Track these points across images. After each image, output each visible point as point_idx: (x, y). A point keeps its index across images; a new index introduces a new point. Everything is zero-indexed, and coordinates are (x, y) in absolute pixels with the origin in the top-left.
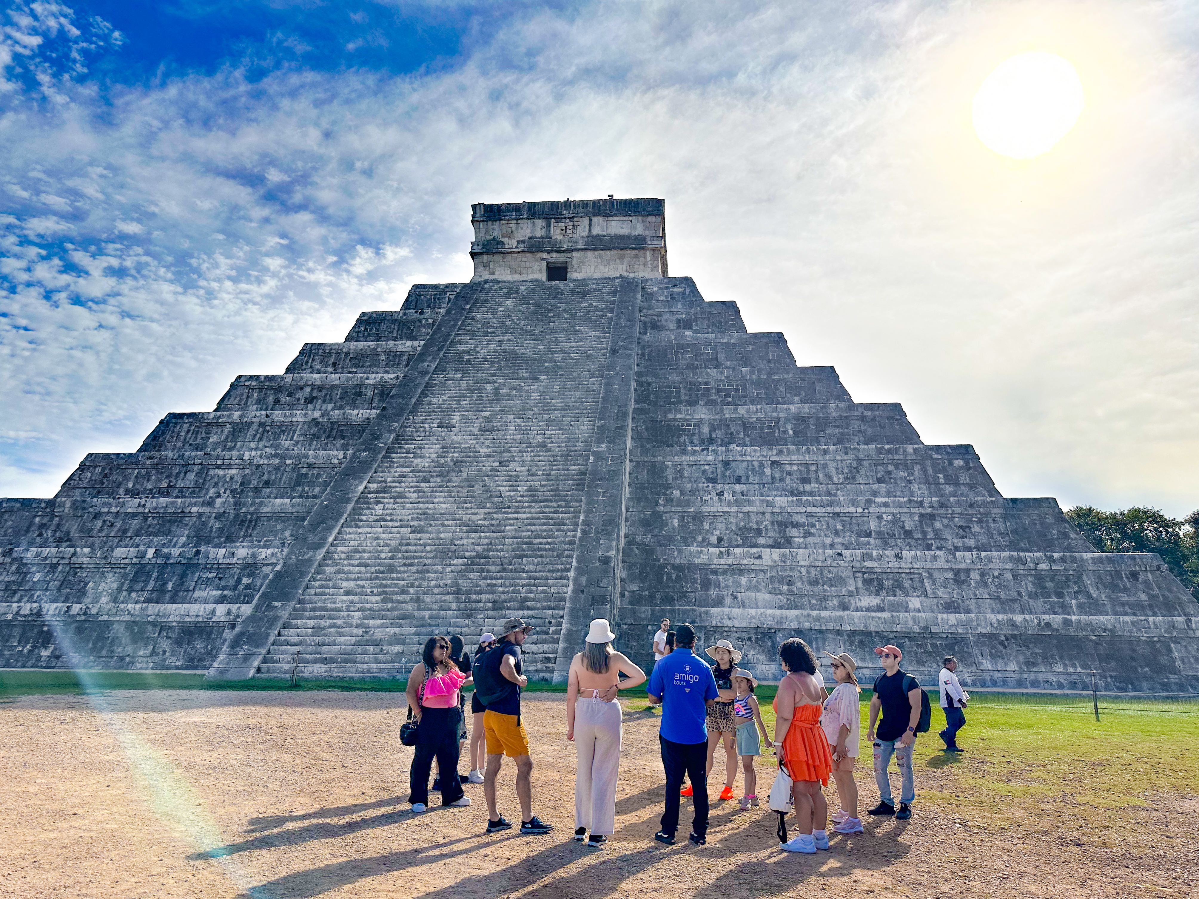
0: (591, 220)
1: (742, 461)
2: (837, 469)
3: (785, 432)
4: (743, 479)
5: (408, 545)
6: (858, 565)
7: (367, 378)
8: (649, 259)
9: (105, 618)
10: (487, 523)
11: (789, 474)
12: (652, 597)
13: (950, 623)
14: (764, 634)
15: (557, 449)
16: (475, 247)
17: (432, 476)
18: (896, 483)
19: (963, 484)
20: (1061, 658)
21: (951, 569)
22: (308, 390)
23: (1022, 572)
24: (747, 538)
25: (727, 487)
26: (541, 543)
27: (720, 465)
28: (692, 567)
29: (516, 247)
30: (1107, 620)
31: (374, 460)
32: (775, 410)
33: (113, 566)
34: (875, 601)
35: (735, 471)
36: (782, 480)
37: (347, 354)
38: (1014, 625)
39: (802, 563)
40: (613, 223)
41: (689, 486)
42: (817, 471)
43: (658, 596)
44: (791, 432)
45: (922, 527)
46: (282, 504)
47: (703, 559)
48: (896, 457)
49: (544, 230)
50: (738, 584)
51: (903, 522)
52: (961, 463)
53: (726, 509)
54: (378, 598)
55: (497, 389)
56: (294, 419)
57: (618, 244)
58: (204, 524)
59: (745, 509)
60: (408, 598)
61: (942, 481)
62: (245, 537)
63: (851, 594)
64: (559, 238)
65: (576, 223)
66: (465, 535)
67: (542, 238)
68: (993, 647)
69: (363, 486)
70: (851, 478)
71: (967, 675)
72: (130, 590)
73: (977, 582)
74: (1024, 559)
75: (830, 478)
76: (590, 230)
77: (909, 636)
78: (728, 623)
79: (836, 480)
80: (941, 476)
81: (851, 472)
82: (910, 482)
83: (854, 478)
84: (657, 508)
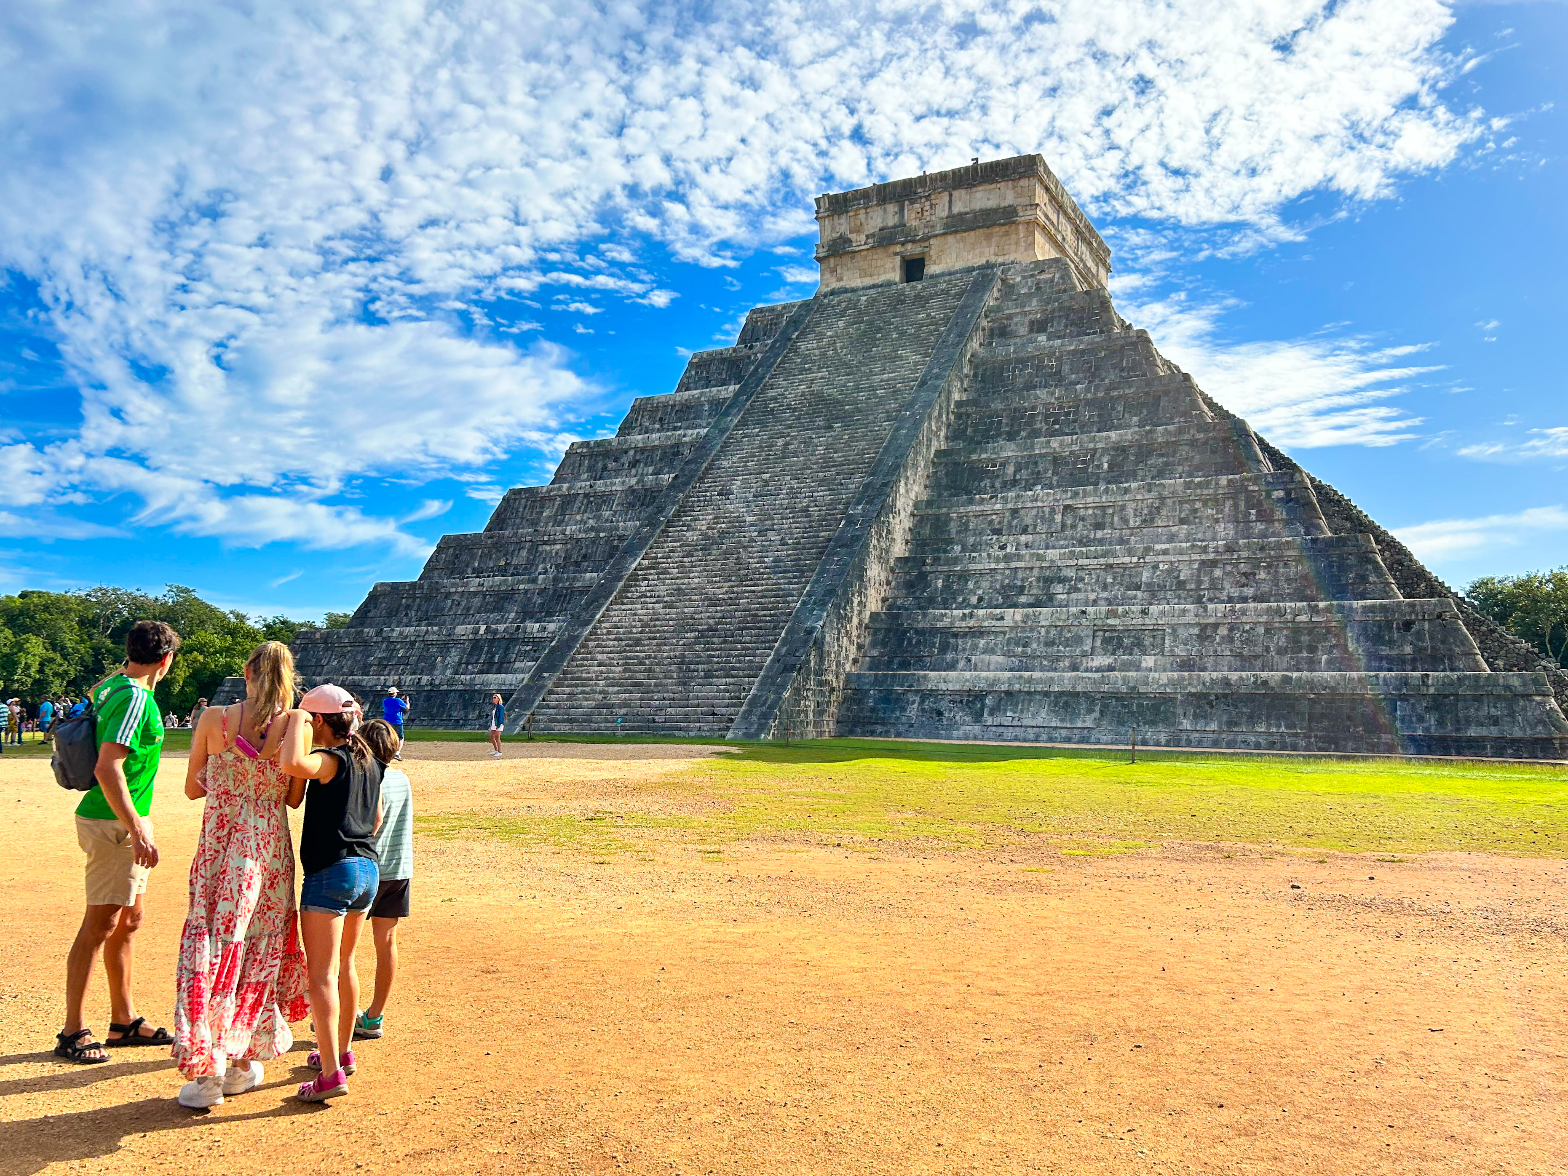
0: (951, 195)
1: (1032, 508)
2: (1136, 510)
3: (1099, 466)
4: (1030, 529)
5: (657, 620)
6: (1099, 622)
7: (684, 436)
8: (1022, 235)
9: (445, 687)
10: (726, 597)
11: (1083, 519)
12: (891, 662)
13: (1161, 682)
14: (976, 697)
15: (816, 514)
16: (820, 250)
17: (696, 550)
18: (1201, 523)
19: (1278, 520)
20: (1268, 717)
21: (1199, 624)
22: (632, 453)
23: (1277, 625)
24: (1008, 596)
25: (1011, 538)
26: (765, 616)
27: (1007, 514)
28: (934, 631)
29: (865, 244)
30: (1331, 677)
31: (652, 536)
32: (1093, 440)
33: (456, 642)
34: (1107, 660)
35: (1022, 520)
36: (1074, 527)
37: (673, 406)
38: (1227, 682)
39: (1043, 623)
40: (979, 195)
41: (971, 540)
42: (1113, 515)
43: (896, 661)
44: (1106, 466)
45: (1199, 576)
46: (591, 578)
47: (947, 622)
48: (1205, 492)
49: (897, 216)
50: (975, 647)
51: (1180, 571)
52: (1281, 494)
53: (993, 566)
54: (620, 669)
55: (787, 444)
56: (614, 488)
57: (984, 220)
58: (529, 599)
59: (1013, 565)
60: (643, 668)
61: (1253, 518)
62: (560, 611)
63: (1084, 655)
64: (914, 223)
65: (934, 202)
66: (704, 609)
67: (895, 227)
68: (1199, 707)
69: (637, 563)
70: (1148, 521)
71: (1163, 734)
72: (467, 664)
73: (1223, 637)
74: (1283, 611)
75: (1125, 521)
76: (950, 208)
77: (1117, 697)
78: (943, 686)
79: (1132, 524)
80: (1253, 511)
81: (1150, 513)
82: (1217, 521)
83: (1152, 520)
84: (924, 569)
